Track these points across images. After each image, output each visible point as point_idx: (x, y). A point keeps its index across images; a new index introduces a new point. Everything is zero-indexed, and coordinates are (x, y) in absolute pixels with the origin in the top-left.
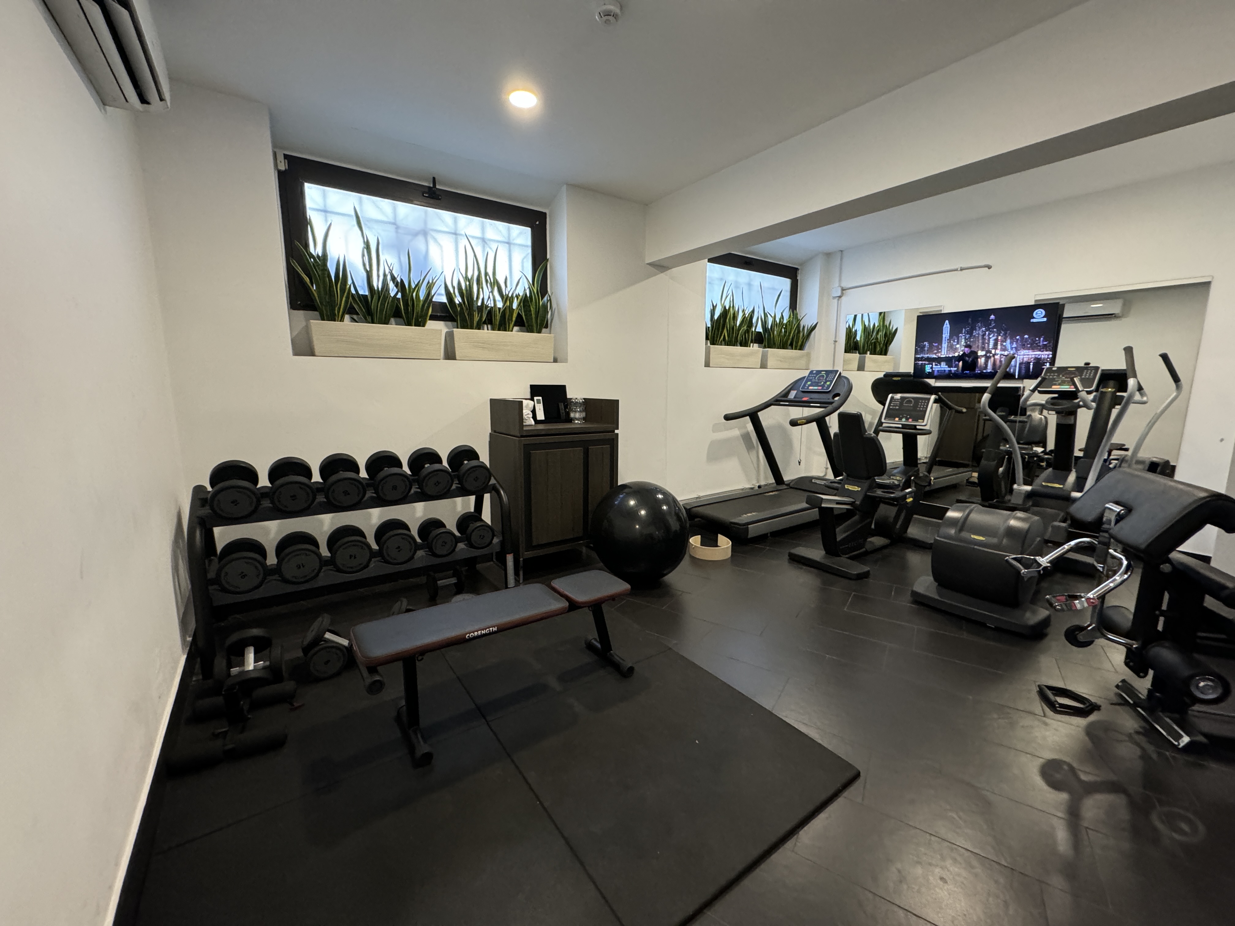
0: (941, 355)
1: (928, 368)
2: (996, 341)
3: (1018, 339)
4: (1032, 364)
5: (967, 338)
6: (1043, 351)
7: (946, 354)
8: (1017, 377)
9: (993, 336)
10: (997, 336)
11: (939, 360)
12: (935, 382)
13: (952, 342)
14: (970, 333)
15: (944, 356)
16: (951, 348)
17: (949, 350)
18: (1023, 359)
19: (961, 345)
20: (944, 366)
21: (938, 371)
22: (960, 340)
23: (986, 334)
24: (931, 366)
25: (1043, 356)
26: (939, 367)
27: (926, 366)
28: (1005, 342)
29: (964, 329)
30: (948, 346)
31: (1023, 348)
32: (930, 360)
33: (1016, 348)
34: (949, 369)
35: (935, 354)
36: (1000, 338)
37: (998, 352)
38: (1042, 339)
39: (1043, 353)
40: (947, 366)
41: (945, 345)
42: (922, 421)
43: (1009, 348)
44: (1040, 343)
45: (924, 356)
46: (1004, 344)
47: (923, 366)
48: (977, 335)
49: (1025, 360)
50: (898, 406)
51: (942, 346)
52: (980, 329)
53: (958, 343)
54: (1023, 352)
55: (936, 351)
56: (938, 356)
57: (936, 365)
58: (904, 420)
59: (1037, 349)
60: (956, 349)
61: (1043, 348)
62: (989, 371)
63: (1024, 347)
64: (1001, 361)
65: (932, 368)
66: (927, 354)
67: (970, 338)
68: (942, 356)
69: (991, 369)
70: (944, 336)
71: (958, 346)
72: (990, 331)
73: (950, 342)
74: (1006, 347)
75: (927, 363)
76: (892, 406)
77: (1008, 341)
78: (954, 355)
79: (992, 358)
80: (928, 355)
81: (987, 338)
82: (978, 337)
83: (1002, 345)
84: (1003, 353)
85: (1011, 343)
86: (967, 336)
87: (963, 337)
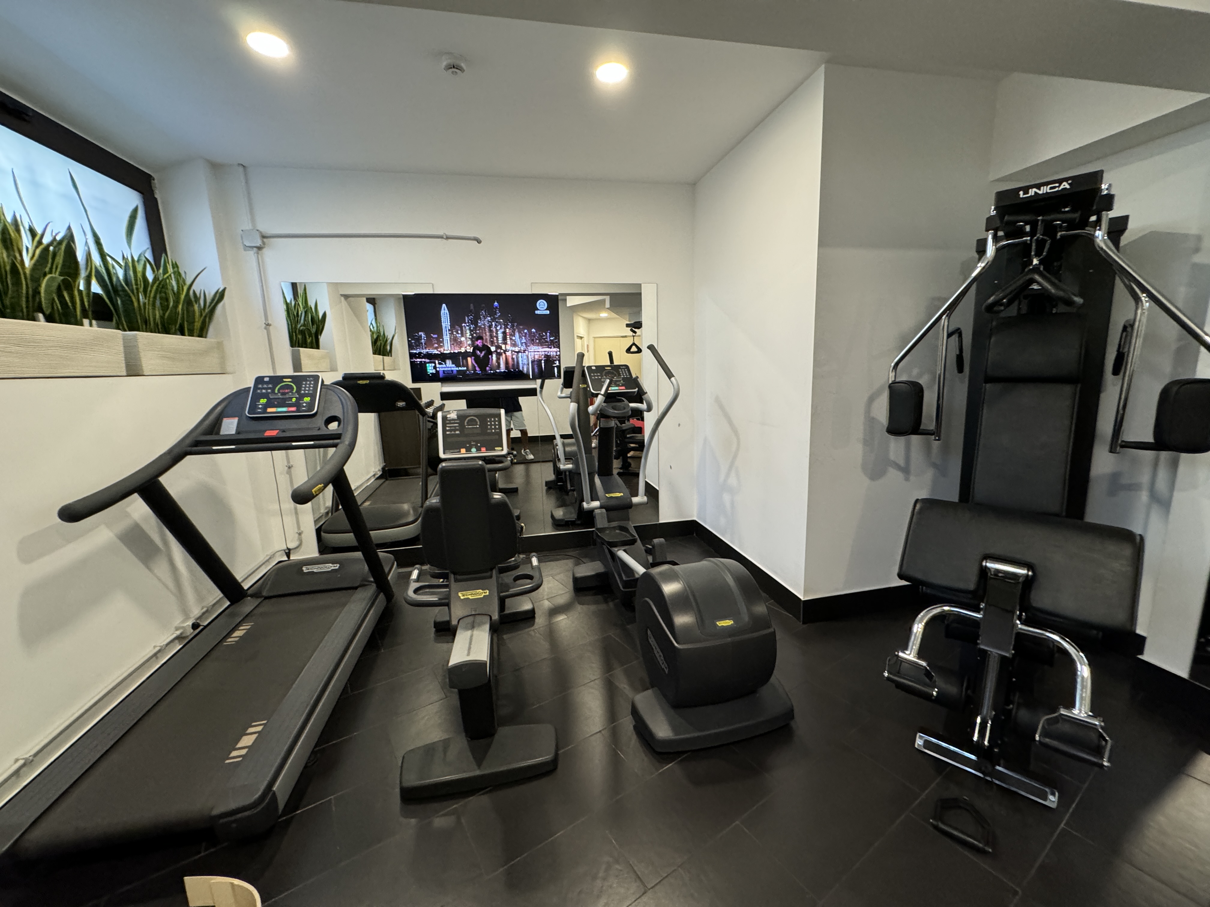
0: (444, 350)
1: (430, 368)
2: (504, 333)
3: (526, 333)
4: (543, 362)
5: (472, 328)
6: (551, 348)
7: (449, 349)
8: (531, 377)
9: (501, 328)
10: (505, 329)
11: (443, 357)
12: (442, 387)
13: (455, 333)
14: (475, 322)
15: (449, 352)
16: (455, 341)
17: (453, 344)
18: (534, 357)
19: (466, 338)
20: (449, 365)
21: (444, 371)
22: (464, 332)
23: (492, 325)
24: (433, 365)
25: (552, 354)
26: (444, 366)
27: (428, 365)
28: (514, 336)
29: (466, 318)
30: (450, 338)
31: (533, 344)
32: (431, 357)
33: (526, 344)
34: (457, 369)
35: (436, 348)
36: (508, 330)
37: (508, 347)
38: (548, 334)
39: (551, 350)
40: (454, 365)
41: (446, 337)
42: (501, 448)
43: (519, 344)
44: (547, 338)
45: (422, 351)
46: (514, 338)
47: (423, 366)
48: (483, 326)
49: (537, 357)
50: (457, 430)
51: (443, 339)
52: (485, 319)
53: (462, 336)
54: (533, 348)
55: (436, 345)
56: (440, 351)
57: (440, 364)
58: (474, 450)
59: (546, 345)
60: (461, 342)
61: (551, 345)
62: (502, 371)
63: (533, 342)
64: (513, 359)
65: (435, 367)
66: (426, 348)
67: (475, 329)
68: (445, 352)
69: (504, 368)
70: (443, 325)
71: (463, 339)
72: (497, 322)
73: (452, 333)
74: (515, 342)
75: (427, 360)
76: (448, 431)
77: (517, 335)
78: (459, 351)
79: (504, 355)
80: (427, 350)
81: (494, 329)
82: (485, 328)
83: (511, 339)
84: (513, 349)
85: (520, 337)
86: (472, 326)
87: (467, 328)
